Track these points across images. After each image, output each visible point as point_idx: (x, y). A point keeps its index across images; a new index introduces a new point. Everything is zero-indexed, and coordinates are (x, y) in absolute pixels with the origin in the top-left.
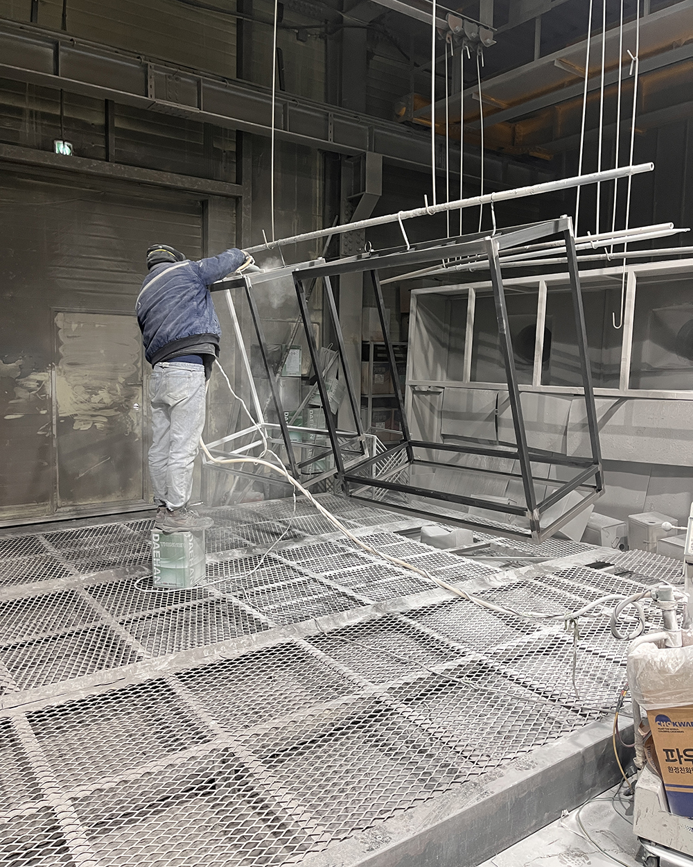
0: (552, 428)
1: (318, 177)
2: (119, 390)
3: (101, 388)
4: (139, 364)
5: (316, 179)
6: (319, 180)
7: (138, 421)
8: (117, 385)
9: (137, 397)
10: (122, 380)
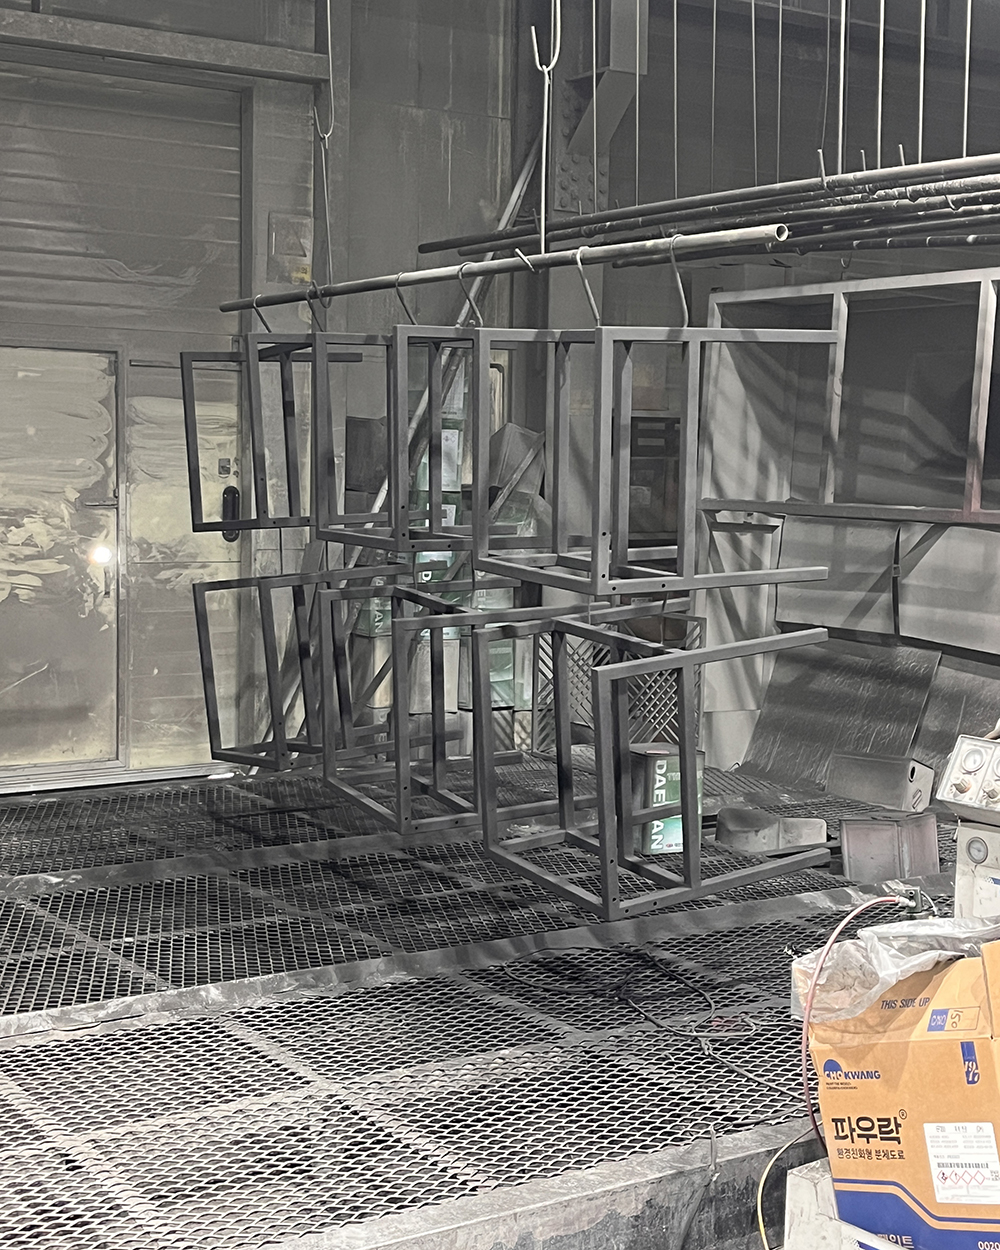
1: (501, 28)
2: (67, 517)
3: (28, 513)
4: (111, 461)
5: (497, 35)
6: (505, 36)
7: (107, 586)
8: (63, 506)
9: (105, 532)
10: (73, 496)
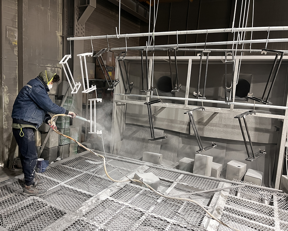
0: (182, 122)
